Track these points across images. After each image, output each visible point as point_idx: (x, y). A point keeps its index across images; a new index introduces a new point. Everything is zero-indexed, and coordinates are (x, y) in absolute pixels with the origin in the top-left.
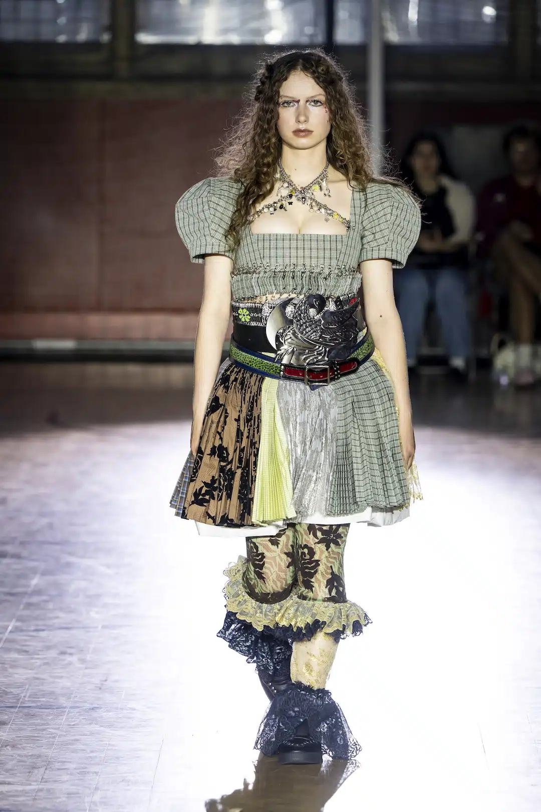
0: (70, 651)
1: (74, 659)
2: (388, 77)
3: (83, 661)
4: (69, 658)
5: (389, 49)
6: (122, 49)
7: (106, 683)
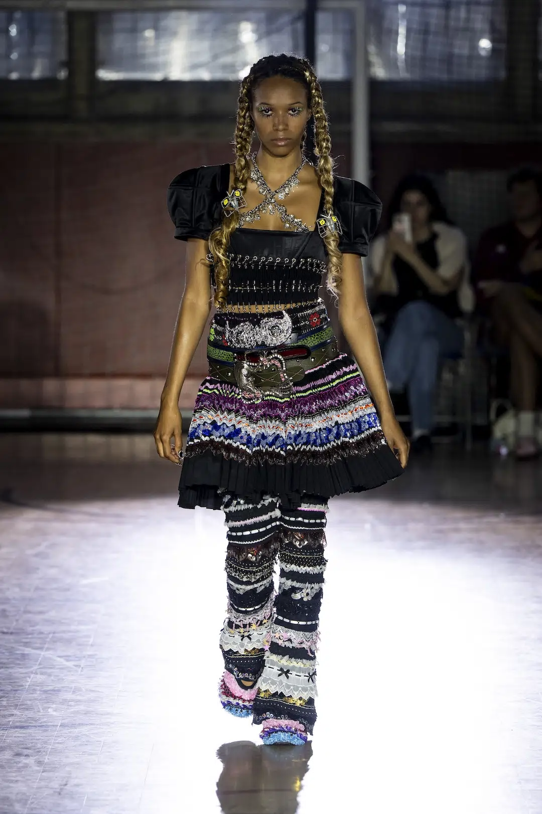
0: (26, 752)
1: (31, 761)
2: (374, 116)
3: (40, 763)
4: (24, 760)
5: (374, 85)
6: (81, 88)
7: (66, 787)
